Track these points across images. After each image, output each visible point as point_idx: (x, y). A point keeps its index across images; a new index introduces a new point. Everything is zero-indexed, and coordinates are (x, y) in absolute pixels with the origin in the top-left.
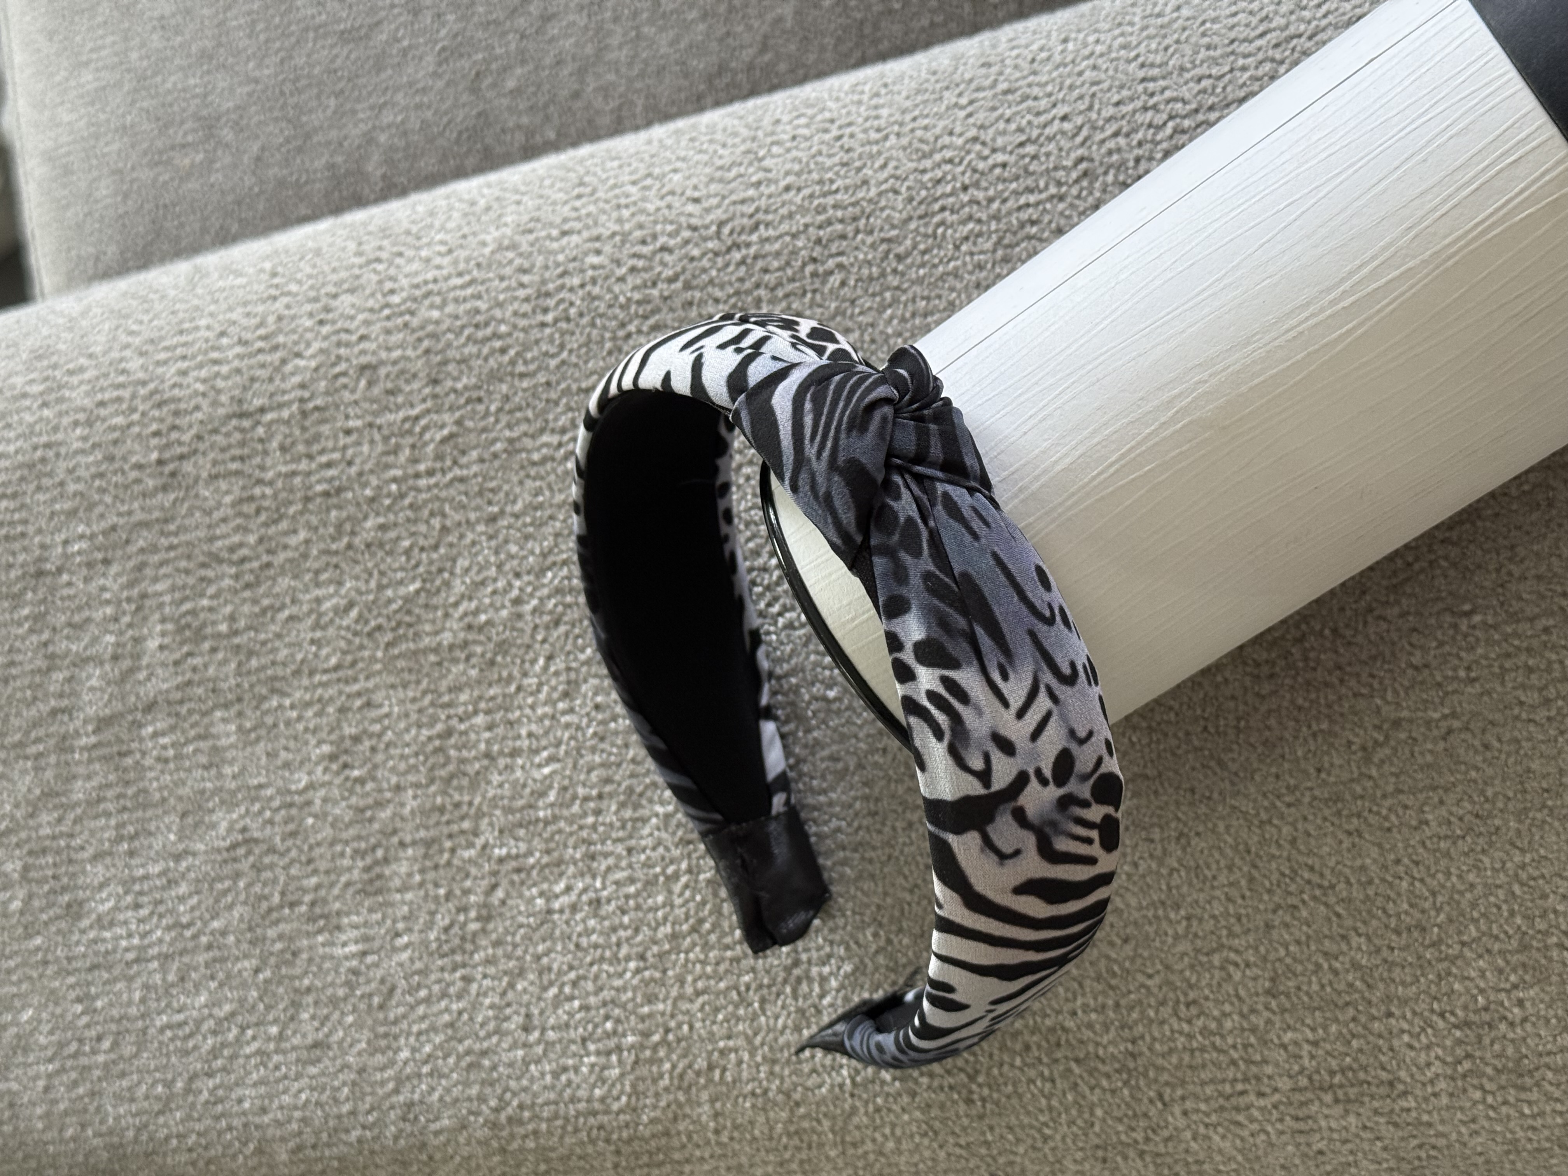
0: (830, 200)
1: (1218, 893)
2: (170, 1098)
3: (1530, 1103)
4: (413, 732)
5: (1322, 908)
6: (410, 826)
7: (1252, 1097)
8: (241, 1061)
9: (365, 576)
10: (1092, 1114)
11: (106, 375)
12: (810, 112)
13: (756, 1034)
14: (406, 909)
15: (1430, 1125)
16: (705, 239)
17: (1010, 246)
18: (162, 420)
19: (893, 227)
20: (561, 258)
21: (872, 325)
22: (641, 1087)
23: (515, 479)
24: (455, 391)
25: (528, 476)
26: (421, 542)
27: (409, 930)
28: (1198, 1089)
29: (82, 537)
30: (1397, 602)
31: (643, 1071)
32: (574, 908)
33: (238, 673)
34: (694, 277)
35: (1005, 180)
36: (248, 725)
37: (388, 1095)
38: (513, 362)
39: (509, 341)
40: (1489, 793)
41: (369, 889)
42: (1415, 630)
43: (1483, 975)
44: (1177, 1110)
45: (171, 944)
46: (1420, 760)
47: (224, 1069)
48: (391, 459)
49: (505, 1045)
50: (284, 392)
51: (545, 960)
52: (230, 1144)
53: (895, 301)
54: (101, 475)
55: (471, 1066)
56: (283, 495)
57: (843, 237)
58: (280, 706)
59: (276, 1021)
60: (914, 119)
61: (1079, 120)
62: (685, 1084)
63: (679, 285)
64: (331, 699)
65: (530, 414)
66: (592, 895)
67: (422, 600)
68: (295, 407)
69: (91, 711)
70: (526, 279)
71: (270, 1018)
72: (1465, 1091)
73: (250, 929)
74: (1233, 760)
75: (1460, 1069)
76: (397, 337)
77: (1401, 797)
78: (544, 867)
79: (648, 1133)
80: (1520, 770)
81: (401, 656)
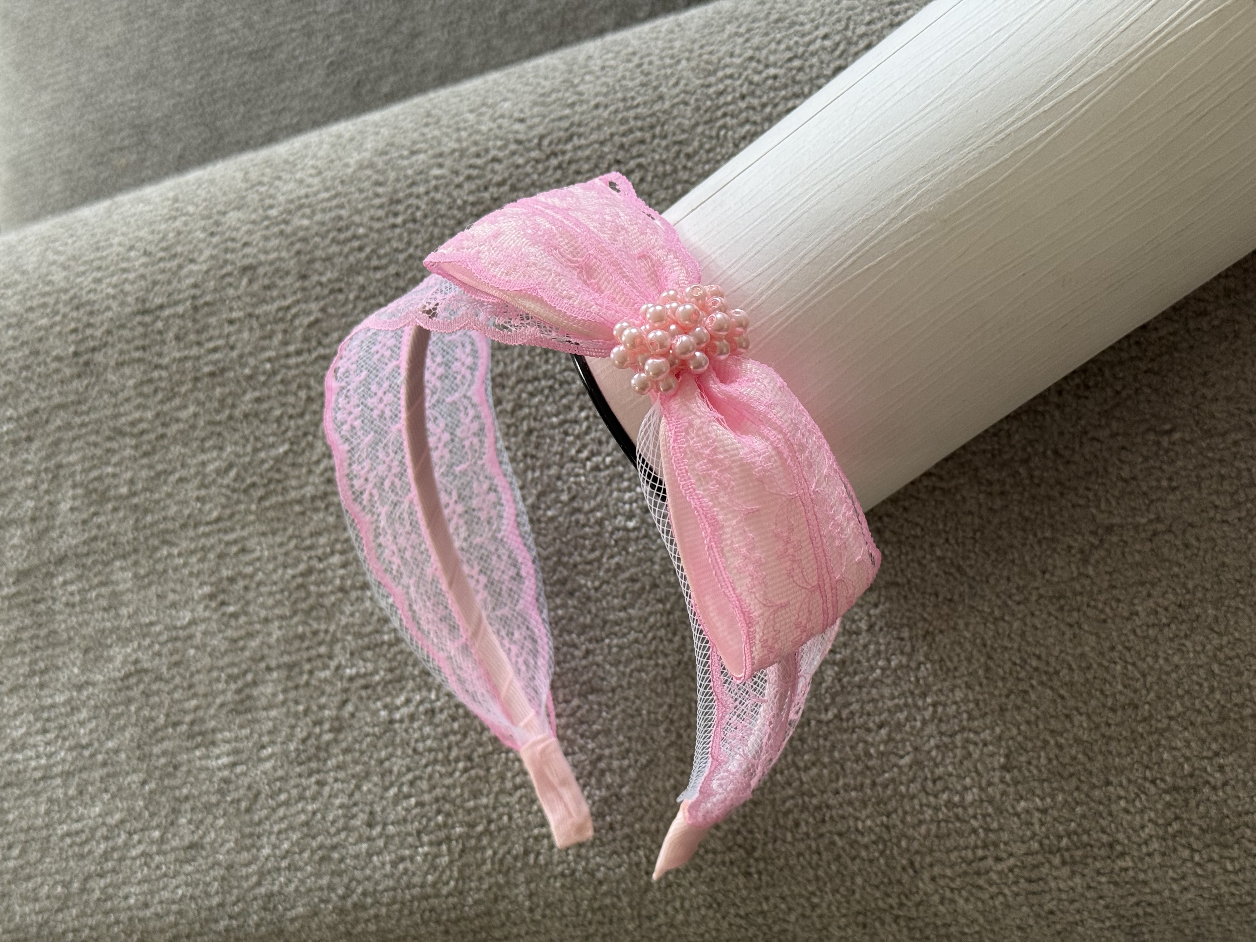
0: (632, 113)
1: (959, 681)
2: (68, 896)
3: (1232, 860)
4: (280, 571)
5: (1049, 692)
6: (275, 652)
7: (990, 861)
8: (128, 862)
9: (242, 441)
10: (853, 883)
11: (35, 286)
12: (616, 48)
14: (270, 724)
15: (1145, 883)
16: (529, 150)
18: (79, 320)
19: (683, 131)
20: (410, 172)
22: (467, 872)
24: (320, 284)
26: (291, 411)
27: (273, 743)
28: (944, 856)
29: (10, 419)
30: (1108, 425)
31: (469, 858)
32: (412, 717)
33: (136, 528)
34: (519, 180)
35: (776, 89)
36: (142, 572)
37: (252, 888)
38: (368, 258)
39: (366, 240)
40: (1190, 586)
41: (241, 708)
42: (1123, 448)
43: (1188, 746)
44: (926, 876)
45: (72, 763)
46: (1130, 559)
47: (114, 871)
48: (266, 343)
49: (351, 840)
50: (180, 291)
51: (387, 764)
54: (27, 367)
55: (322, 859)
56: (178, 377)
57: (642, 142)
58: (170, 555)
59: (158, 826)
60: (702, 47)
61: (837, 38)
62: (504, 869)
63: (506, 188)
64: (212, 547)
66: (427, 705)
67: (290, 459)
68: (188, 303)
69: (12, 566)
70: (380, 190)
71: (154, 823)
72: (1175, 850)
73: (139, 747)
74: (971, 566)
75: (1170, 830)
76: (274, 242)
77: (1114, 592)
78: (387, 683)
79: (472, 913)
80: (1215, 564)
81: (272, 507)
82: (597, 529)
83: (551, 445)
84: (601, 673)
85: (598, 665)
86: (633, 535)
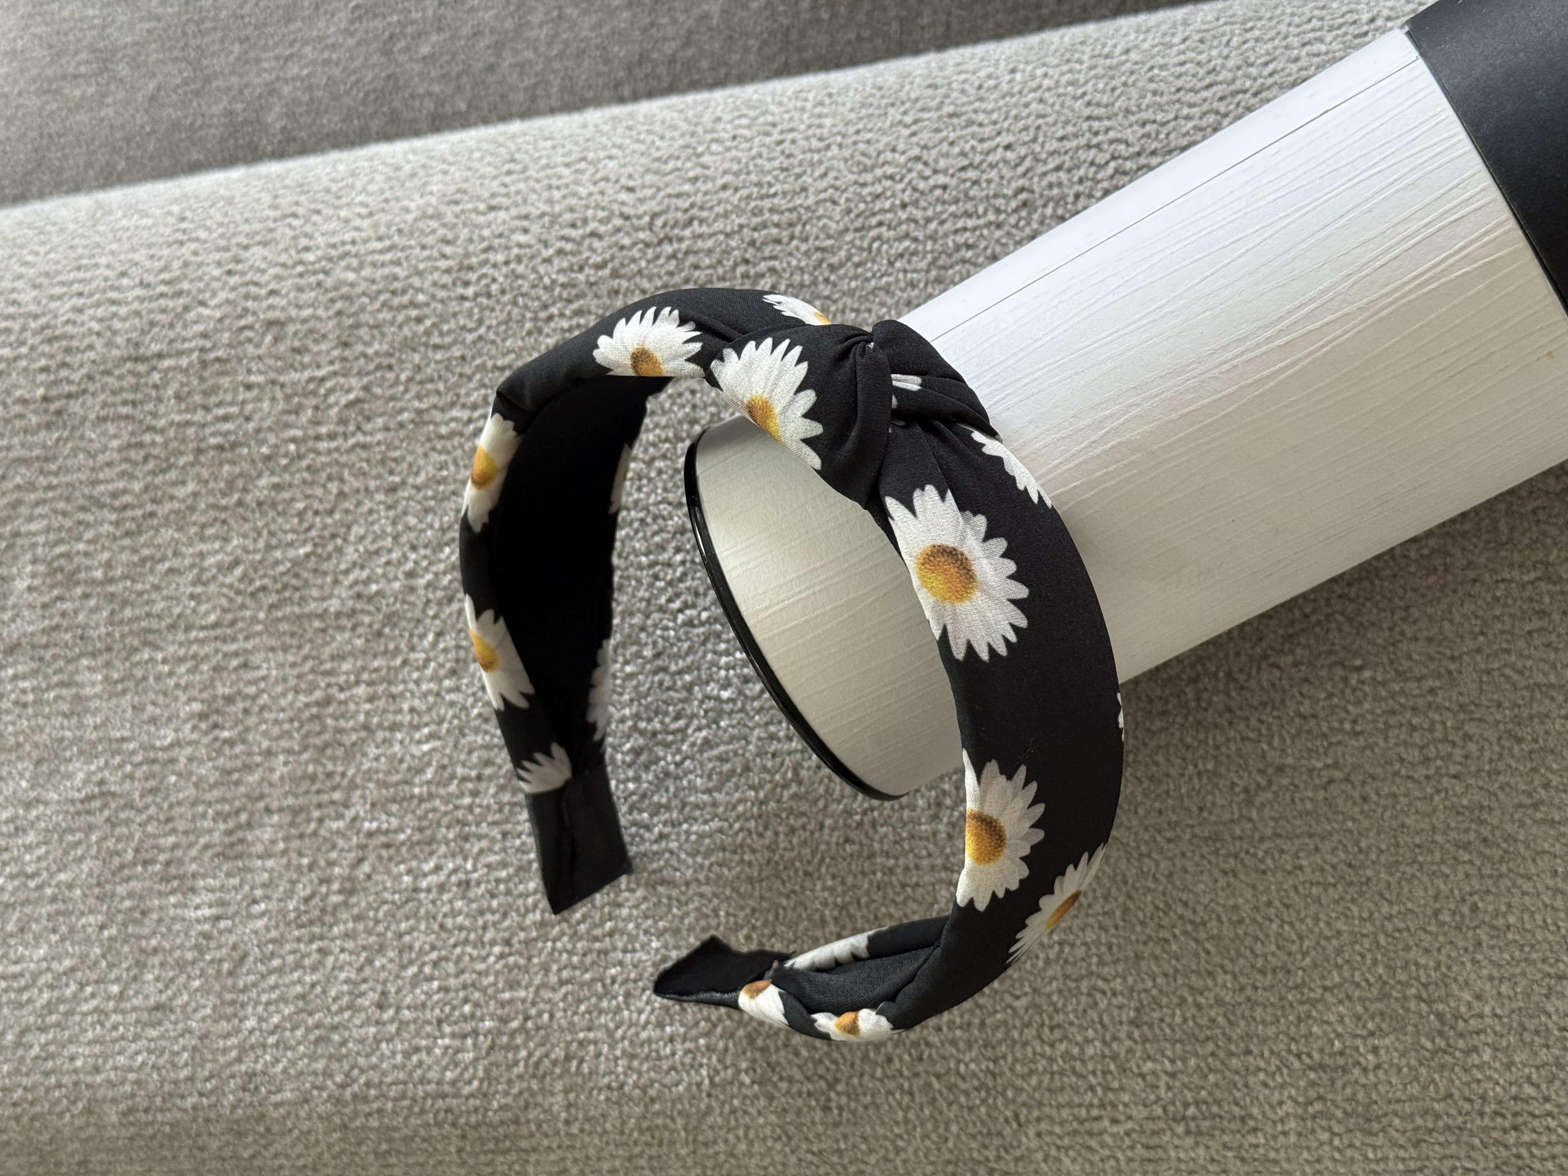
0: (767, 203)
1: (1091, 920)
3: (1374, 1148)
4: (290, 697)
5: (1193, 944)
6: (277, 792)
7: (1106, 1122)
8: (77, 1018)
9: (253, 534)
10: (947, 1129)
12: (752, 113)
13: (617, 1027)
14: (266, 875)
15: (1276, 1162)
16: (638, 229)
17: (945, 268)
18: (52, 356)
19: (829, 237)
20: (486, 232)
22: (495, 1072)
23: (420, 451)
24: (365, 356)
25: (434, 449)
26: (316, 505)
27: (268, 898)
28: (1054, 1112)
30: (1292, 652)
31: (498, 1056)
32: (442, 888)
33: (110, 622)
35: (944, 202)
36: (116, 676)
37: (230, 1064)
38: (428, 333)
39: (426, 311)
40: (1363, 844)
42: (1306, 680)
43: (1341, 1020)
44: (1031, 1132)
45: (13, 893)
46: (1300, 807)
47: (58, 1025)
48: (292, 418)
49: (357, 1022)
50: (184, 340)
51: (407, 939)
52: (58, 1101)
55: (319, 1040)
56: (175, 444)
57: (778, 241)
58: (151, 659)
59: (117, 980)
60: (858, 132)
61: (1023, 151)
62: (540, 1073)
63: (607, 272)
64: (207, 657)
65: (441, 386)
66: (462, 876)
67: (312, 563)
68: (195, 356)
70: (448, 250)
71: (112, 976)
72: (1313, 1131)
73: (99, 884)
75: (1310, 1109)
76: (309, 296)
77: (1278, 841)
78: (413, 845)
79: (497, 1119)
80: (1395, 824)
81: (284, 618)
82: (683, 694)
83: (637, 589)
84: (674, 863)
85: (671, 852)
86: (728, 707)
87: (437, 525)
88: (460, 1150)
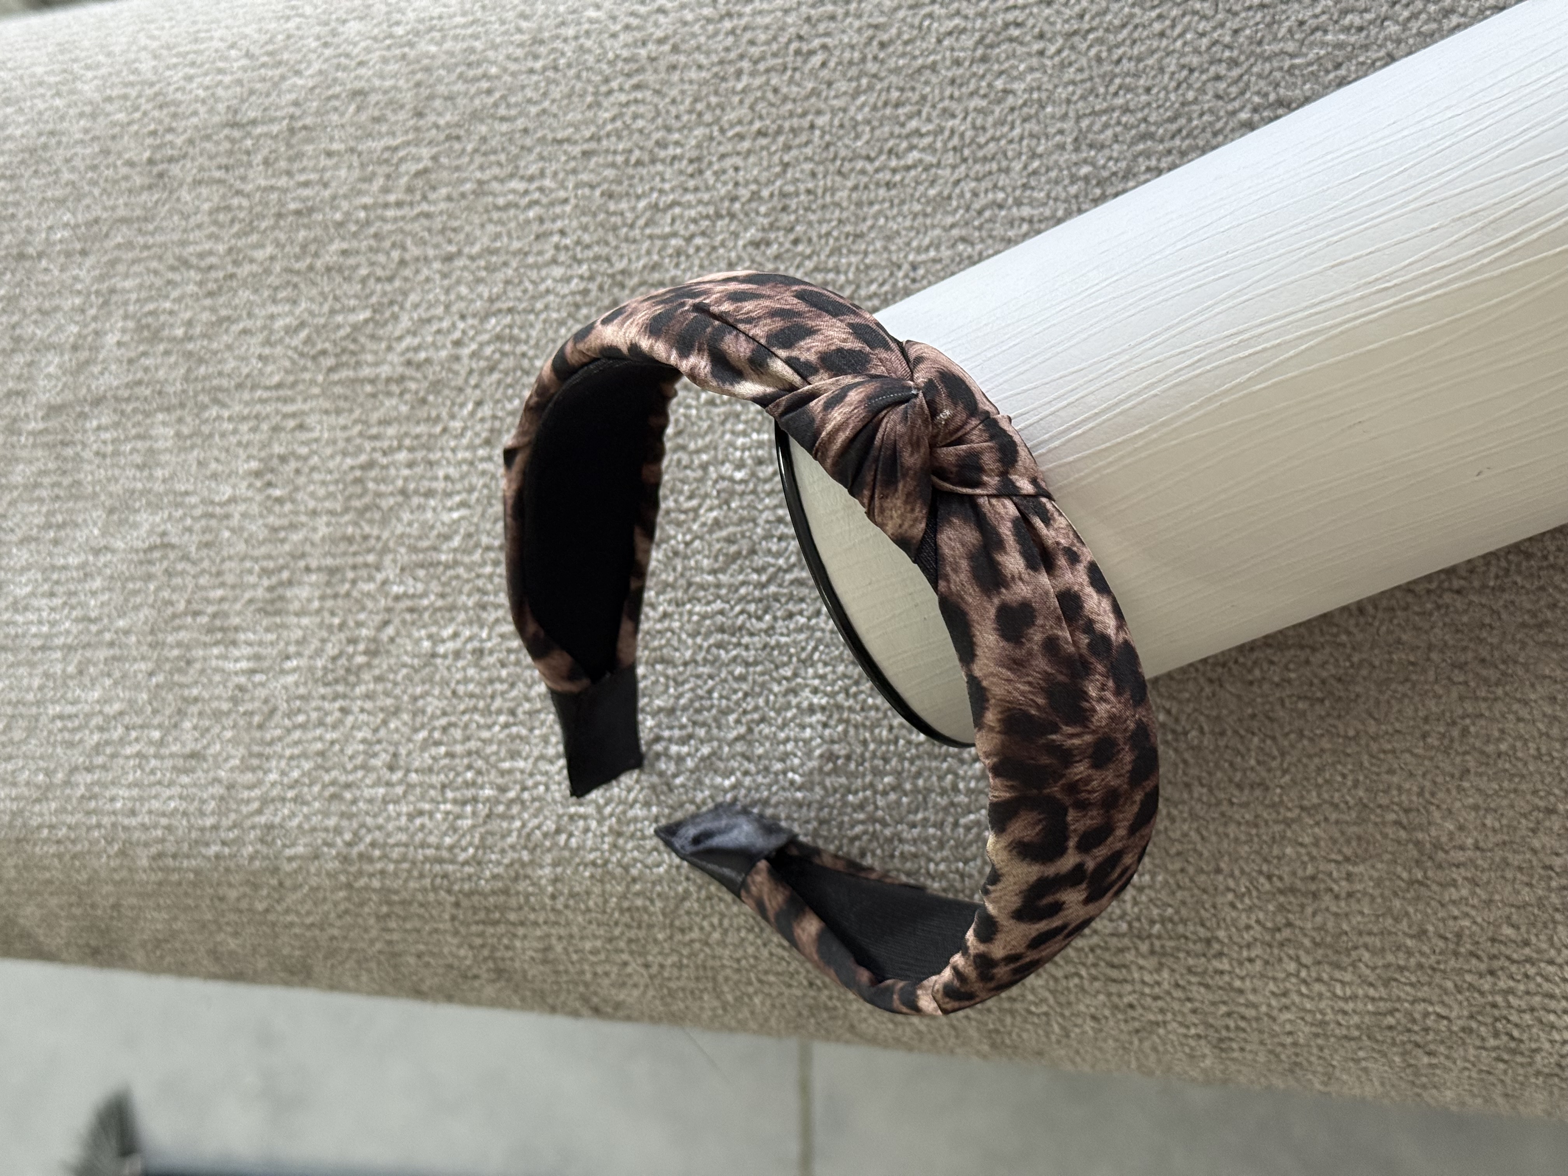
2: (49, 787)
3: (1343, 983)
4: (338, 459)
6: (318, 552)
8: (121, 761)
9: (319, 298)
11: (118, 73)
13: (607, 804)
14: (300, 633)
15: (1241, 991)
17: (991, 46)
18: (161, 122)
19: (882, 13)
20: (562, 8)
21: (845, 110)
22: (490, 841)
23: (477, 220)
24: (437, 126)
25: (490, 220)
26: (379, 272)
27: (299, 654)
29: (66, 225)
31: (495, 825)
32: (457, 654)
33: (186, 379)
34: (683, 41)
36: (186, 431)
37: (252, 815)
38: (496, 105)
39: (497, 83)
40: (1355, 659)
41: (269, 608)
43: (1316, 844)
45: (76, 637)
47: (104, 767)
48: (364, 186)
49: (368, 781)
50: (277, 107)
51: (421, 703)
52: (96, 842)
53: (870, 88)
54: (94, 168)
55: (334, 797)
56: (259, 209)
57: (832, 18)
58: (219, 418)
59: (160, 726)
62: (531, 845)
63: (667, 48)
64: (268, 416)
65: (503, 157)
66: (476, 644)
67: (369, 329)
68: (285, 123)
69: (44, 398)
70: (524, 24)
71: (156, 721)
72: (1280, 960)
73: (152, 632)
75: (1278, 936)
76: (393, 67)
77: (1269, 651)
78: (437, 610)
79: (488, 888)
80: (1390, 639)
81: (340, 382)
82: (699, 473)
84: (675, 643)
85: (673, 632)
86: (739, 488)
87: (486, 295)
88: (453, 918)
